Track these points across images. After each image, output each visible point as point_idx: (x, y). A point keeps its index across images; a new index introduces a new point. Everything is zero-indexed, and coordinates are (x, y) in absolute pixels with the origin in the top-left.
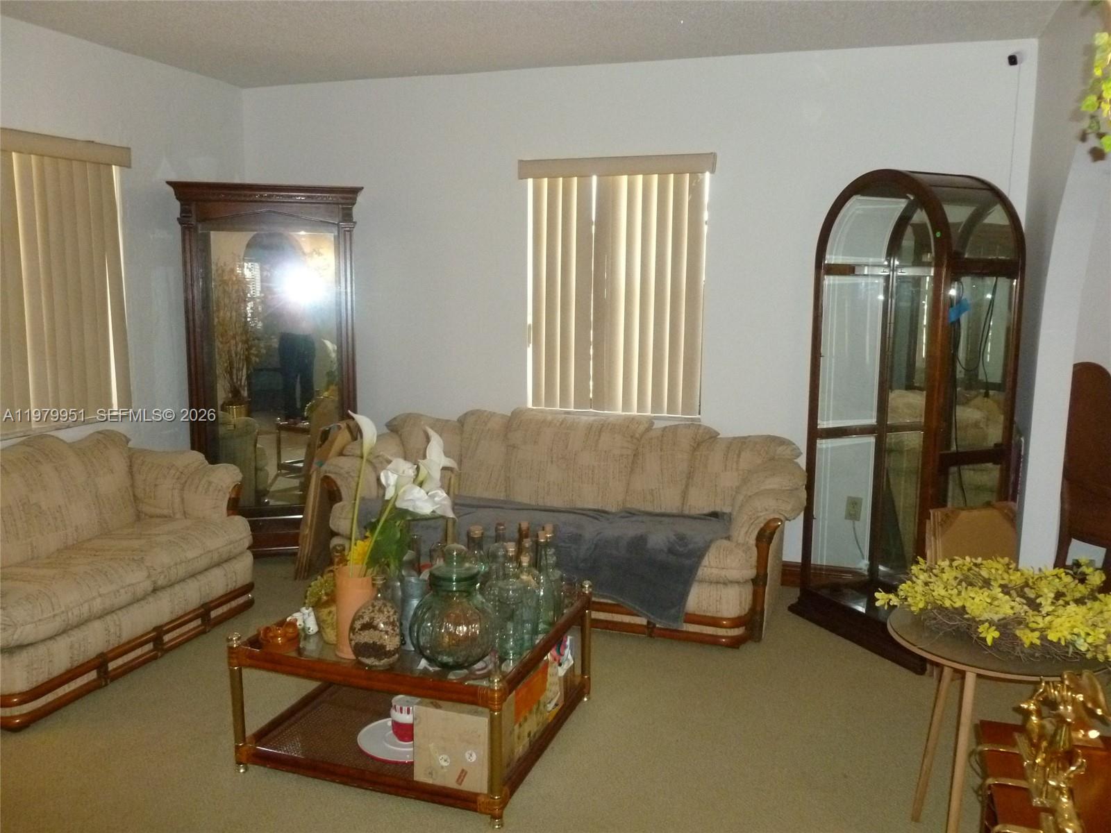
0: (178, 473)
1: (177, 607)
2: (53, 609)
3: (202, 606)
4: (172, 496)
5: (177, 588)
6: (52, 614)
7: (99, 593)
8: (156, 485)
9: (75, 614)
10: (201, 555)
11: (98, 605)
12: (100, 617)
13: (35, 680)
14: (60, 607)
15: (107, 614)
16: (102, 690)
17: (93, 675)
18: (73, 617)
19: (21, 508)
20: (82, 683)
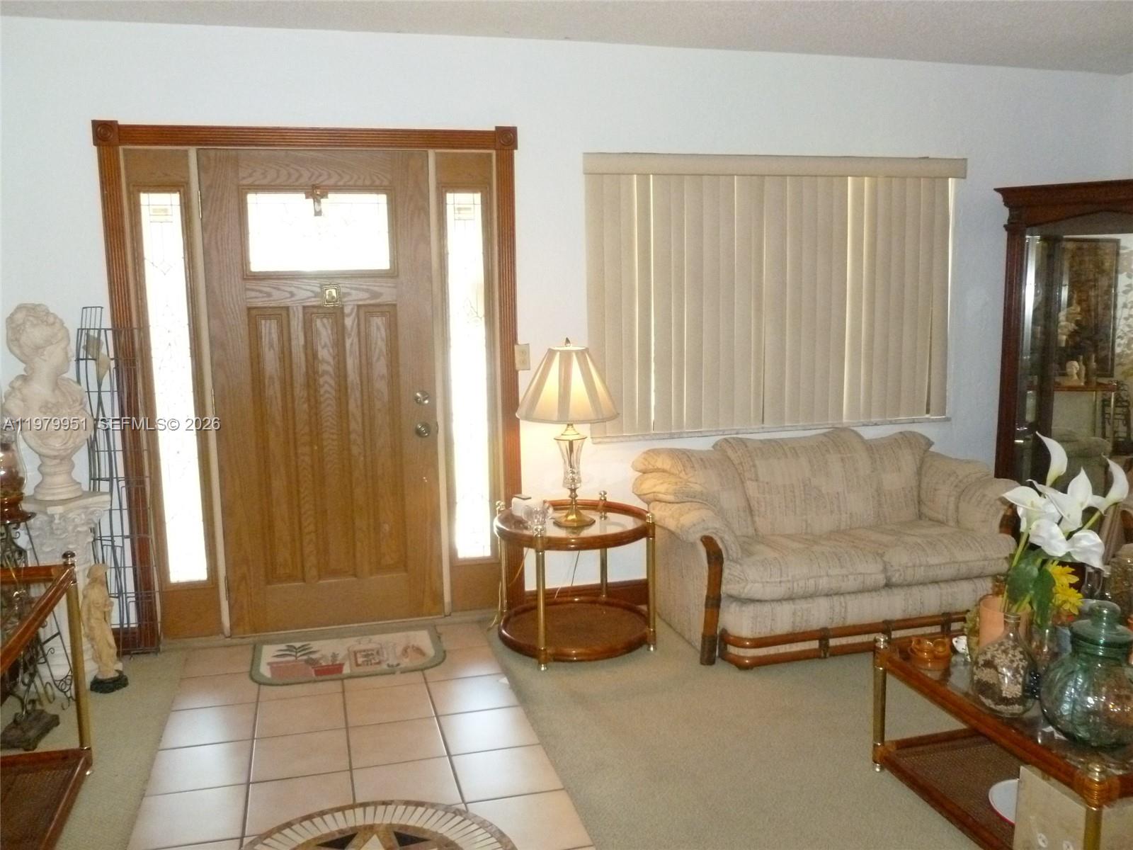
0: (957, 480)
1: (910, 607)
2: (781, 576)
3: (944, 614)
4: (948, 503)
5: (915, 590)
6: (779, 580)
7: (827, 573)
8: (935, 490)
9: (800, 585)
10: (947, 563)
11: (824, 583)
12: (827, 595)
13: (758, 631)
14: (788, 576)
15: (836, 594)
16: (821, 660)
17: (814, 644)
18: (798, 588)
19: (802, 488)
20: (803, 648)
